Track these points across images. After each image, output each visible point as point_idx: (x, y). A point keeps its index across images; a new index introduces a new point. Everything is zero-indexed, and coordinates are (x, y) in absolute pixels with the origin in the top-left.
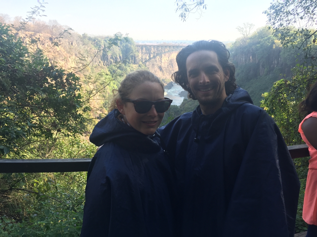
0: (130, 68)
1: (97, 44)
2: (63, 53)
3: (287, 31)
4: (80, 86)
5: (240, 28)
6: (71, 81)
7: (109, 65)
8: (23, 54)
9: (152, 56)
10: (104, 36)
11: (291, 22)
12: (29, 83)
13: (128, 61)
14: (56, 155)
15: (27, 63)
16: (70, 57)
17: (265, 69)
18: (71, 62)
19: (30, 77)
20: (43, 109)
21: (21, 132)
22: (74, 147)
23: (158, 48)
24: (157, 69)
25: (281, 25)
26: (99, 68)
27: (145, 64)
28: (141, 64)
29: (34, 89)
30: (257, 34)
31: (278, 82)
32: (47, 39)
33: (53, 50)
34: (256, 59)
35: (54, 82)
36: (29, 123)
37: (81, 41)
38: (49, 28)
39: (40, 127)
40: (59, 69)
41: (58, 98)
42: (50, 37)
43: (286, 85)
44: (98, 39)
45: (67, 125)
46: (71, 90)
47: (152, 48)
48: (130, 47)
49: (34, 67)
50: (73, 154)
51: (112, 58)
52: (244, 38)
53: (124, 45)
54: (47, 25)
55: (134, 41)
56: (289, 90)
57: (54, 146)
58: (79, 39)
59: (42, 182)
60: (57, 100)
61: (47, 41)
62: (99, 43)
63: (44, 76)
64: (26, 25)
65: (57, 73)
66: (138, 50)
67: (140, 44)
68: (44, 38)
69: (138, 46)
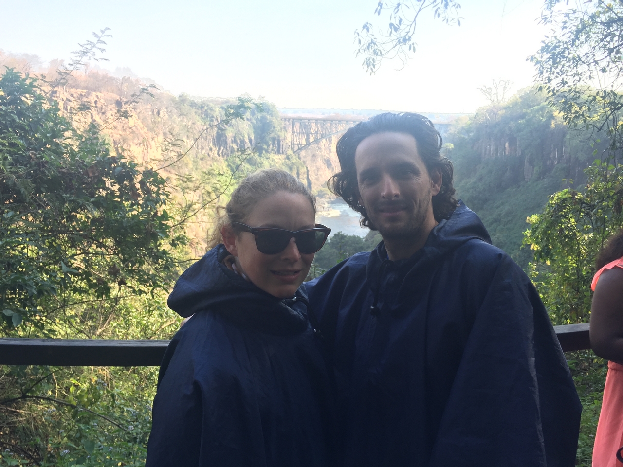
0: (268, 162)
1: (207, 115)
2: (141, 131)
3: (575, 95)
4: (168, 196)
5: (484, 89)
6: (150, 186)
7: (228, 155)
8: (59, 133)
9: (312, 139)
10: (220, 100)
11: (583, 78)
12: (69, 188)
13: (265, 147)
14: (117, 330)
15: (67, 149)
16: (153, 139)
17: (535, 168)
18: (155, 148)
19: (71, 177)
20: (93, 240)
21: (47, 284)
22: (152, 316)
23: (324, 123)
24: (322, 164)
25: (564, 83)
26: (208, 160)
27: (299, 155)
28: (291, 154)
29: (77, 200)
30: (520, 100)
31: (559, 194)
32: (111, 104)
33: (122, 124)
34: (518, 148)
35: (116, 187)
36: (64, 267)
37: (177, 108)
38: (115, 82)
39: (86, 275)
40: (128, 163)
41: (123, 218)
42: (118, 100)
43: (574, 201)
44: (208, 105)
45: (139, 272)
46: (148, 203)
47: (313, 124)
48: (271, 121)
49: (80, 158)
50: (149, 329)
51: (235, 141)
52: (494, 106)
53: (259, 118)
54: (112, 77)
55: (278, 109)
56: (580, 211)
57: (114, 312)
58: (171, 104)
59: (85, 383)
60: (122, 222)
61: (110, 107)
62: (210, 113)
63: (99, 175)
64: (68, 76)
65: (123, 170)
66: (285, 128)
67: (290, 115)
68: (105, 101)
69: (285, 119)
